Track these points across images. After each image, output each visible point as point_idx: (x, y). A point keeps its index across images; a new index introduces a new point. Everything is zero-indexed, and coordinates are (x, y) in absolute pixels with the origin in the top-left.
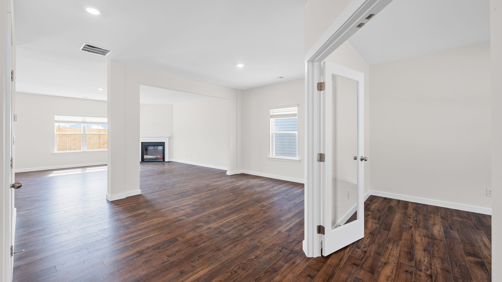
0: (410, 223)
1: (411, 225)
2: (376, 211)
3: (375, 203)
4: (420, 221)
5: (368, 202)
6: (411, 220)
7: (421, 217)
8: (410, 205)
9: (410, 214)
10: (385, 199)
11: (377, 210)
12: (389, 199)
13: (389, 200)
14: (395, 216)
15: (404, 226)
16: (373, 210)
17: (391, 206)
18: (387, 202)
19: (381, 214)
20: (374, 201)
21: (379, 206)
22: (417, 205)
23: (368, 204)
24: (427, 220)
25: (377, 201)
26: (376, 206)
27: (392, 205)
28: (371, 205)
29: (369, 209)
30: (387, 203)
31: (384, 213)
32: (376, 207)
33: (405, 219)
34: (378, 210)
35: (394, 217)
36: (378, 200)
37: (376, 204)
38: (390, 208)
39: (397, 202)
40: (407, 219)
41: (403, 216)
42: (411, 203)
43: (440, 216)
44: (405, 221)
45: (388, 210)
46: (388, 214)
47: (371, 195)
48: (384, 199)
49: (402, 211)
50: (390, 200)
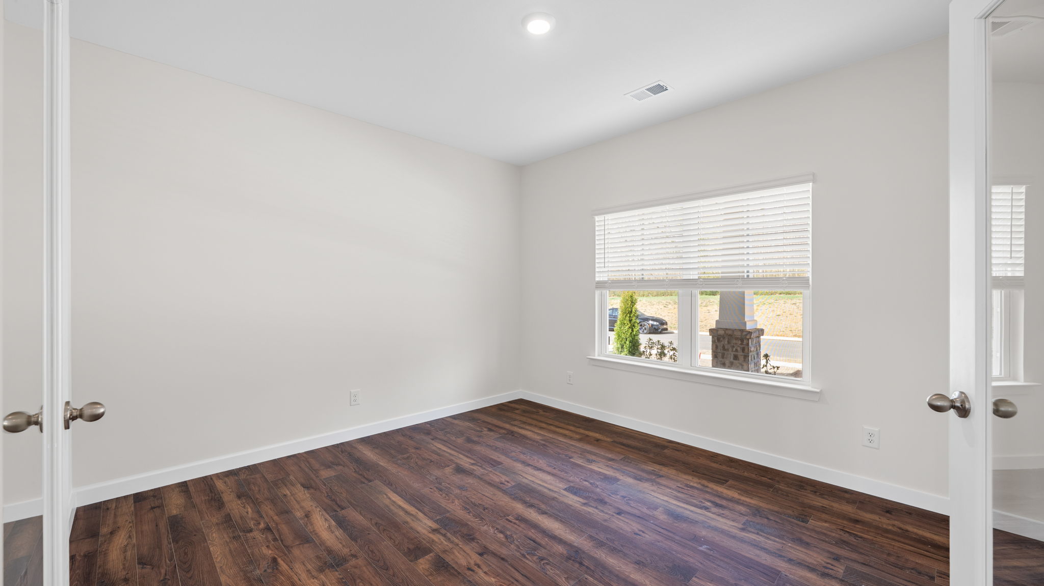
0: (263, 548)
1: (269, 553)
2: (138, 569)
3: (112, 533)
4: (277, 524)
5: (85, 547)
6: (256, 534)
7: (268, 509)
8: (220, 485)
9: (241, 517)
10: (139, 498)
11: (139, 563)
12: (152, 493)
13: (154, 496)
14: (211, 549)
15: (258, 572)
16: (124, 573)
17: (175, 516)
18: (153, 508)
19: (163, 571)
20: (104, 530)
21: (134, 541)
22: (236, 478)
23: (85, 556)
24: (287, 512)
25: (115, 522)
26: (126, 546)
27: (174, 512)
28: (106, 554)
29: (104, 574)
30: (155, 510)
31: (170, 560)
32: (125, 551)
33: (243, 544)
34: (142, 562)
35: (208, 555)
36: (115, 516)
37: (120, 539)
38: (176, 524)
39: (183, 494)
40: (247, 541)
41: (231, 535)
42: (218, 476)
43: (299, 485)
44: (246, 550)
45: (176, 541)
46: (186, 554)
47: (78, 510)
48: (135, 502)
49: (215, 520)
50: (157, 493)
